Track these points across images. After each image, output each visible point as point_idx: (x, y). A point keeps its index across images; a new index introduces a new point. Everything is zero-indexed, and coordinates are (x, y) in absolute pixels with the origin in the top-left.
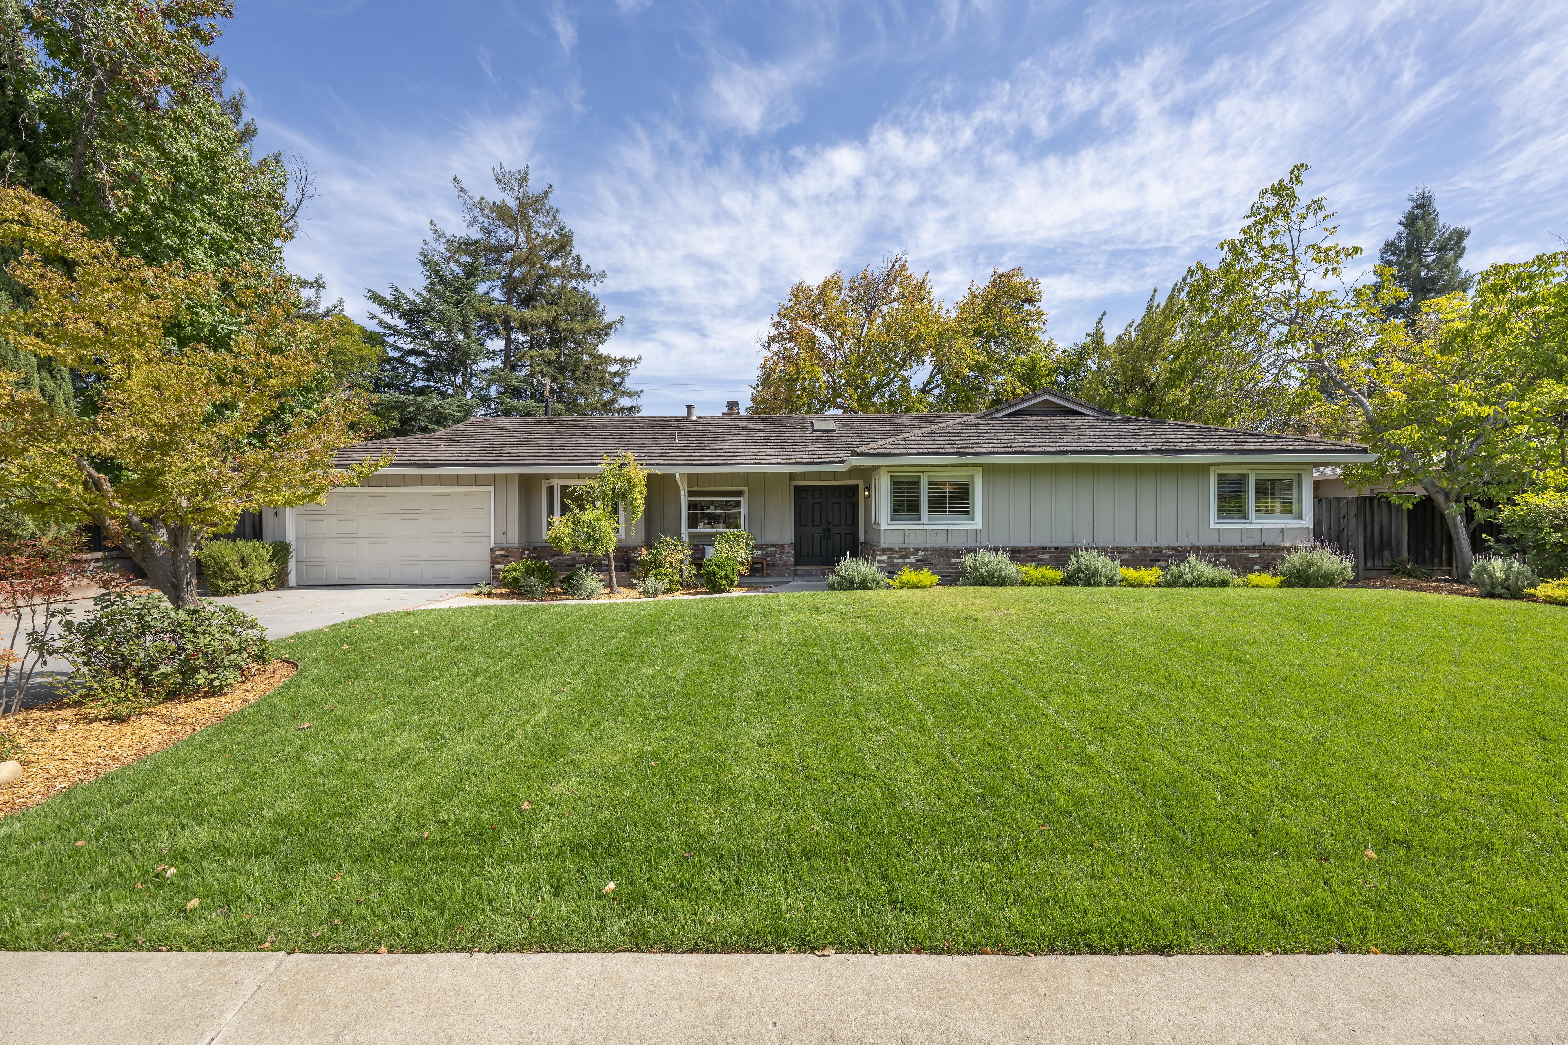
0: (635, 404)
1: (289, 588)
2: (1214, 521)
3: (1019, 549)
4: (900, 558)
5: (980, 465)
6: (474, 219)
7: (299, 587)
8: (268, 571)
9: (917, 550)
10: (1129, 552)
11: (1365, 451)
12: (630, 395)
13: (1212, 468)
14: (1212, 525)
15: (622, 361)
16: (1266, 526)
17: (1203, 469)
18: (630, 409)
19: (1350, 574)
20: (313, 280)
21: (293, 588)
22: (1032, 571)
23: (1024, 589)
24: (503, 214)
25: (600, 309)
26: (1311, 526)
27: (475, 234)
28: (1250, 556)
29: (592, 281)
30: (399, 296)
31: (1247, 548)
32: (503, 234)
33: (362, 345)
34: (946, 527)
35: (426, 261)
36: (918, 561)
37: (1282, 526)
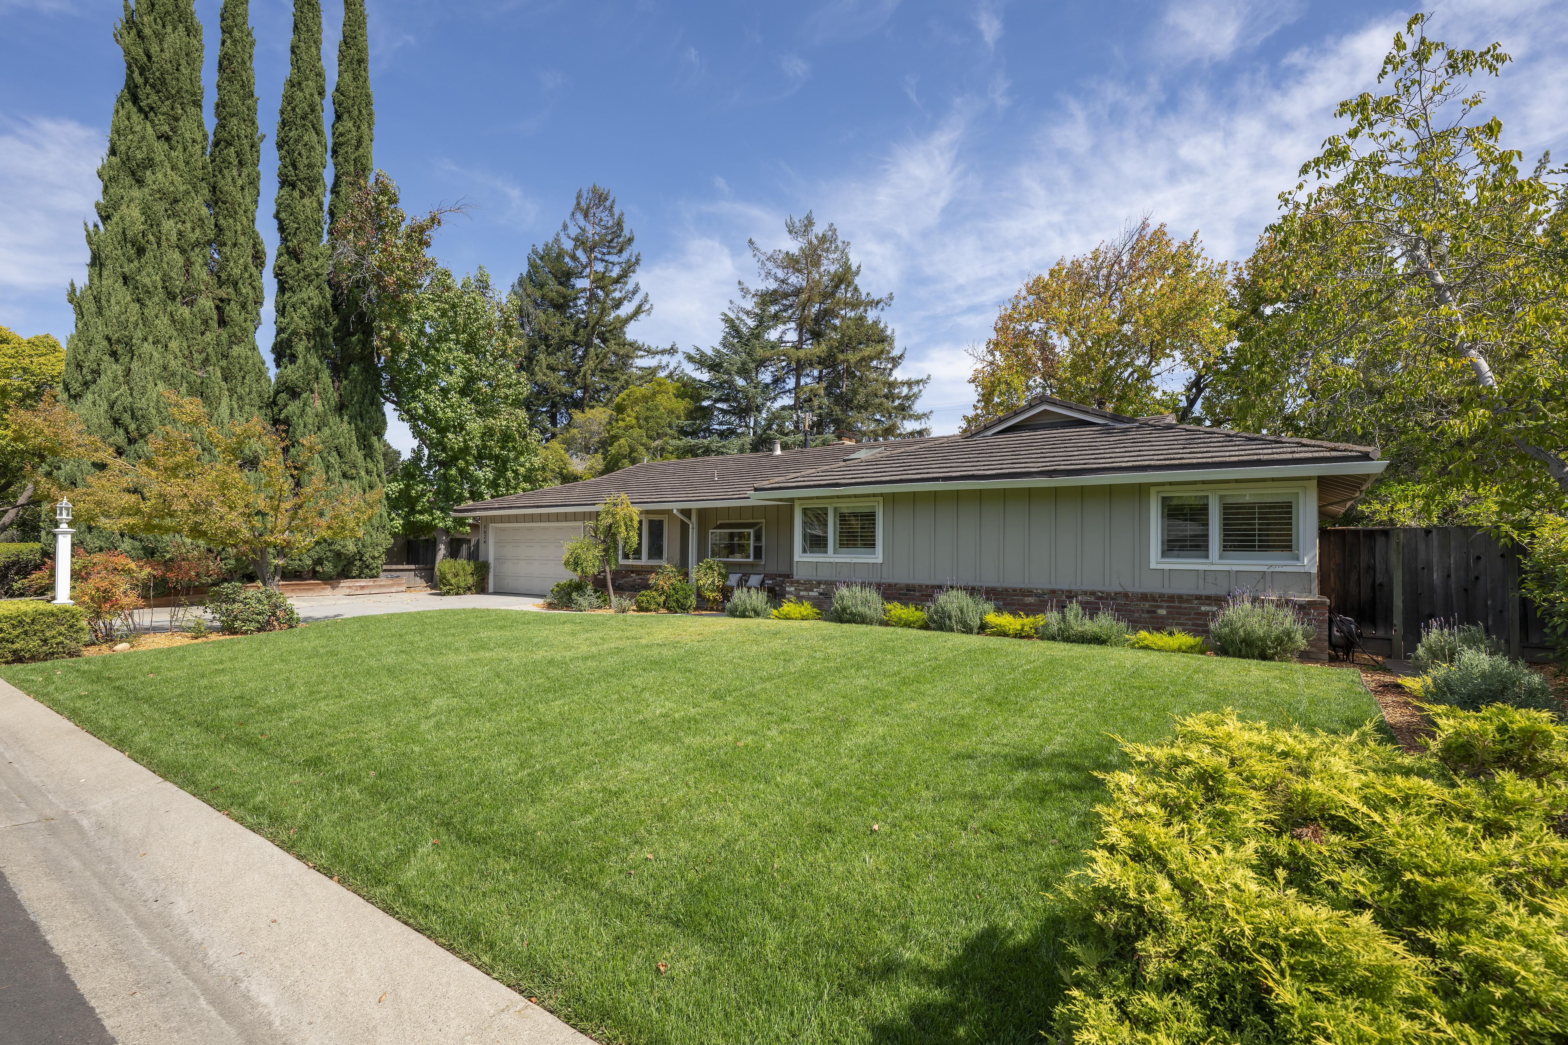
0: (923, 426)
1: (488, 594)
2: (1155, 559)
3: (913, 586)
4: (806, 590)
5: (881, 495)
6: (768, 273)
7: (496, 593)
8: (470, 580)
9: (819, 583)
10: (1037, 595)
11: (1366, 457)
12: (918, 418)
13: (1153, 490)
14: (1153, 565)
15: (909, 384)
16: (1235, 568)
17: (1141, 491)
18: (920, 433)
19: (1301, 643)
20: (669, 347)
21: (491, 594)
22: (897, 610)
23: (883, 629)
24: (792, 263)
25: (889, 332)
26: (1314, 570)
27: (772, 285)
28: (1203, 608)
29: (880, 306)
30: (702, 354)
31: (1198, 598)
32: (795, 280)
33: (674, 399)
34: (848, 560)
35: (727, 320)
36: (820, 594)
37: (1264, 569)
